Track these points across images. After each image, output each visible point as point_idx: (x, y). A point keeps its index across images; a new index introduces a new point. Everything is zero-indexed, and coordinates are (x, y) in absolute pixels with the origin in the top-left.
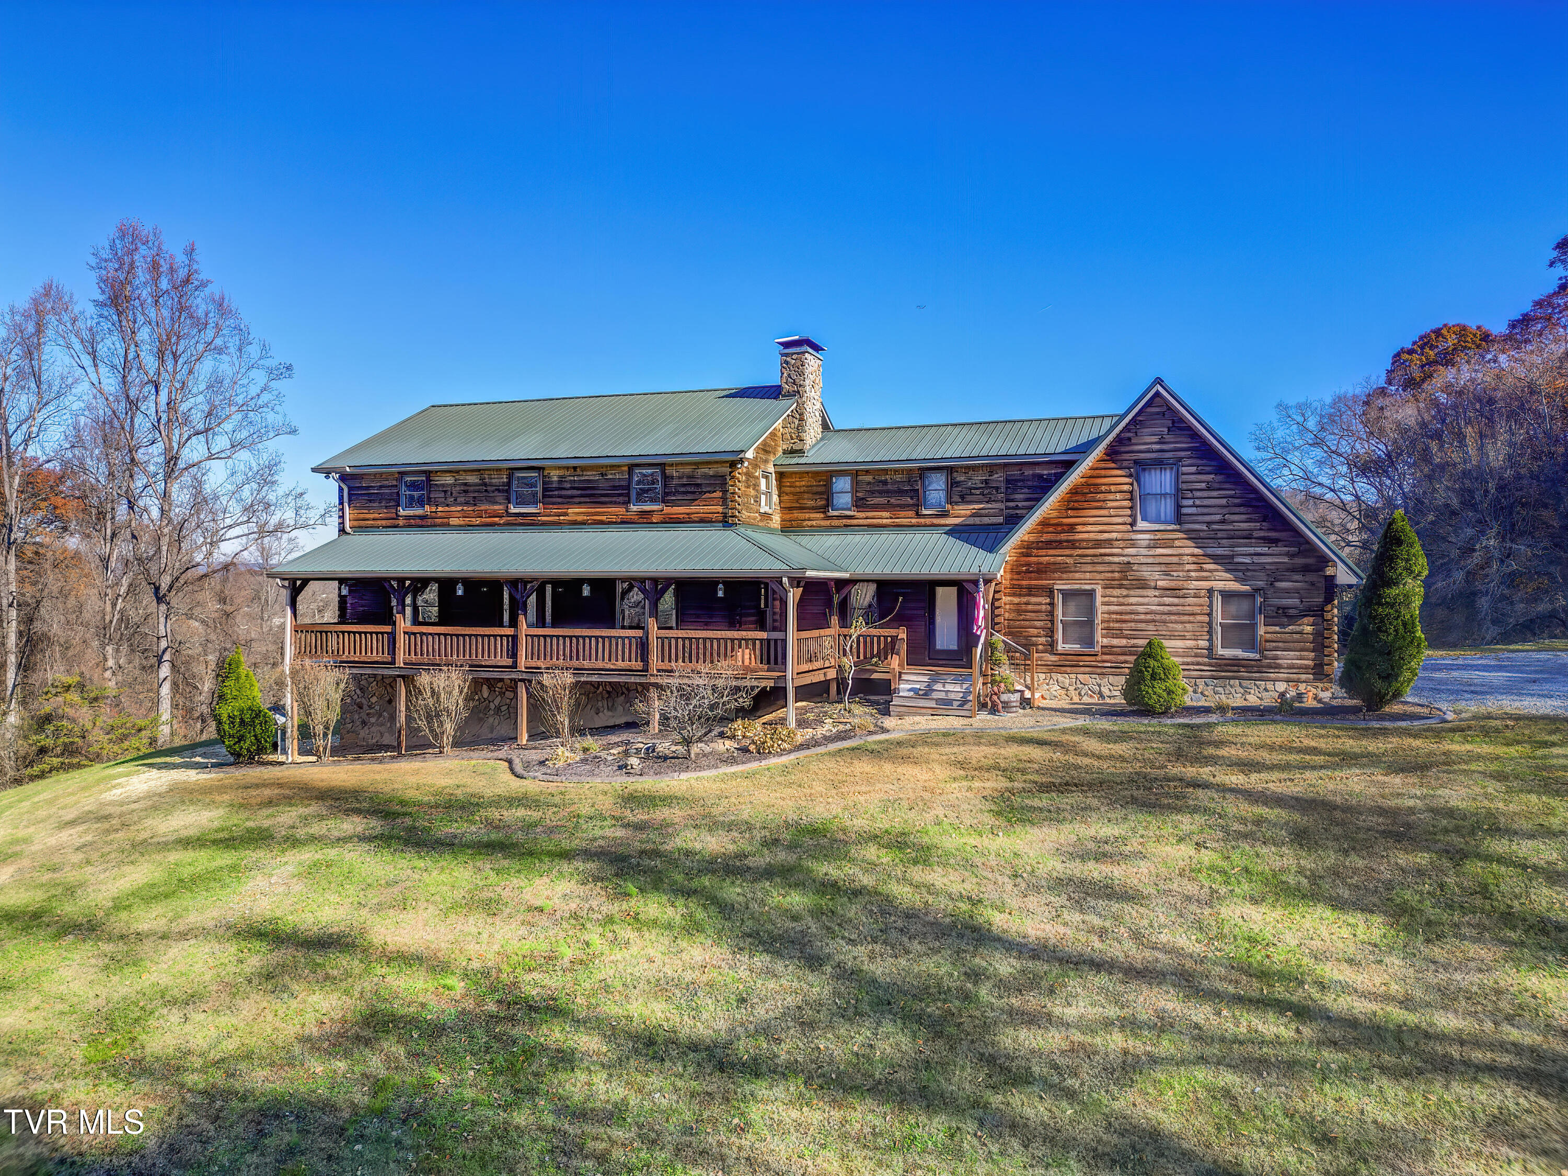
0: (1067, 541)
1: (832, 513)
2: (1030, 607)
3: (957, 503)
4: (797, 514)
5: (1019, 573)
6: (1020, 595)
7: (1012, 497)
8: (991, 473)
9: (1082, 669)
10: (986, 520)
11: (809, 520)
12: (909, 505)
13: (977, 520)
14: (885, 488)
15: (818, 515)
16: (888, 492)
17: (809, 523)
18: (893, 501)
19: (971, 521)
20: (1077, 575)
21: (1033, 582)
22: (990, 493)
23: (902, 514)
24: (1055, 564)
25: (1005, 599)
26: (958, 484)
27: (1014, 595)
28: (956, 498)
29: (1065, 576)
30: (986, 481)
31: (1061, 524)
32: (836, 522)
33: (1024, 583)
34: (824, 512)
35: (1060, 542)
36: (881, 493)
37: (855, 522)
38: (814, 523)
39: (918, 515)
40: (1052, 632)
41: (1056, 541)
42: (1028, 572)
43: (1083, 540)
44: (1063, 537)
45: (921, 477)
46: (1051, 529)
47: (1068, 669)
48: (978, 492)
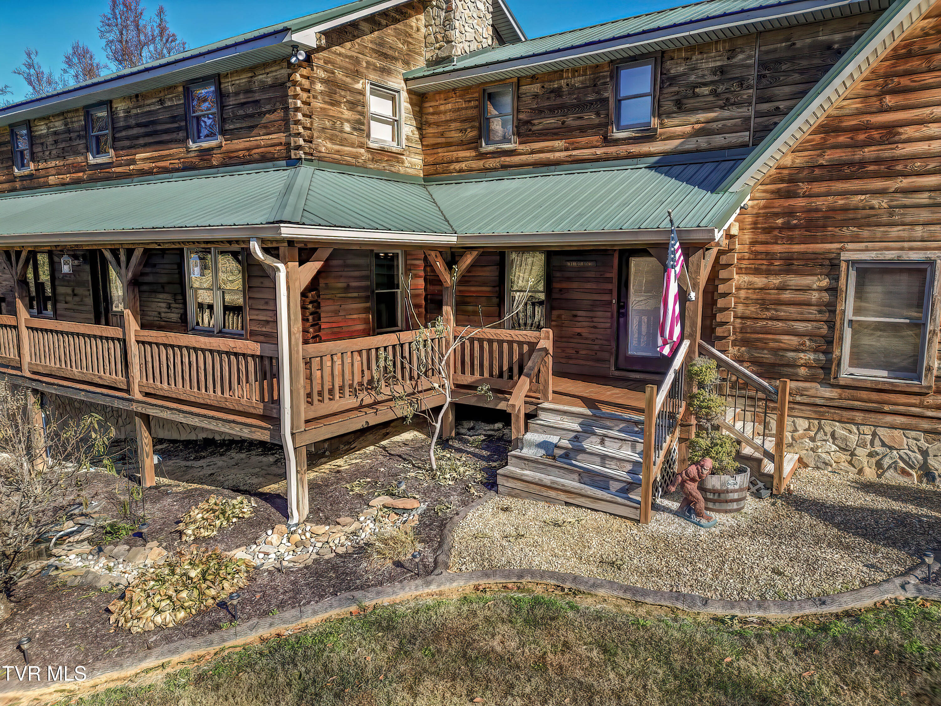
0: (877, 161)
1: (486, 148)
2: (787, 296)
3: (669, 115)
4: (443, 154)
5: (768, 230)
6: (768, 273)
7: (769, 92)
8: (732, 53)
9: (889, 419)
10: (718, 140)
11: (458, 161)
12: (592, 127)
13: (702, 142)
14: (559, 101)
15: (467, 154)
16: (561, 107)
17: (457, 166)
18: (570, 121)
19: (691, 144)
20: (895, 232)
21: (797, 248)
22: (728, 91)
23: (583, 140)
24: (845, 209)
25: (738, 279)
26: (673, 80)
27: (757, 271)
28: (668, 105)
29: (865, 233)
30: (722, 70)
31: (867, 127)
32: (491, 163)
33: (778, 248)
34: (476, 149)
35: (862, 163)
36: (552, 110)
37: (516, 159)
38: (463, 165)
39: (607, 141)
40: (830, 343)
41: (851, 164)
42: (787, 227)
43: (914, 157)
44: (869, 152)
45: (615, 76)
46: (842, 139)
47: (859, 416)
48: (705, 90)
